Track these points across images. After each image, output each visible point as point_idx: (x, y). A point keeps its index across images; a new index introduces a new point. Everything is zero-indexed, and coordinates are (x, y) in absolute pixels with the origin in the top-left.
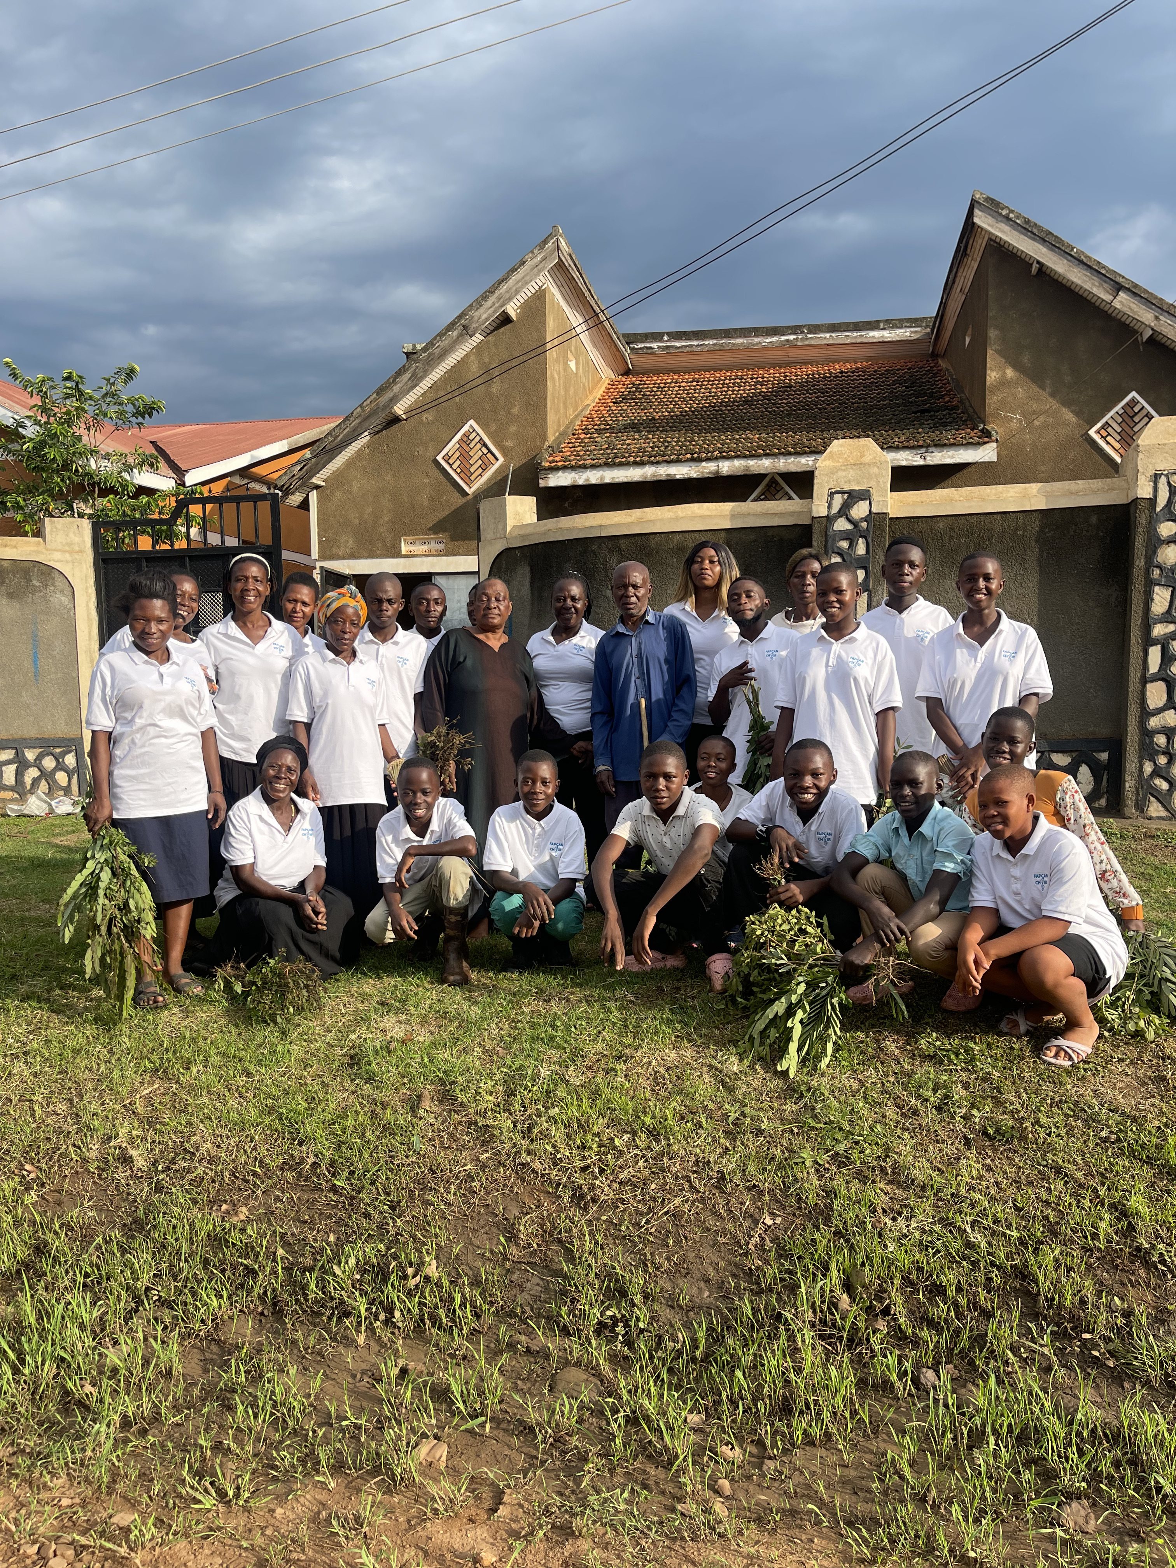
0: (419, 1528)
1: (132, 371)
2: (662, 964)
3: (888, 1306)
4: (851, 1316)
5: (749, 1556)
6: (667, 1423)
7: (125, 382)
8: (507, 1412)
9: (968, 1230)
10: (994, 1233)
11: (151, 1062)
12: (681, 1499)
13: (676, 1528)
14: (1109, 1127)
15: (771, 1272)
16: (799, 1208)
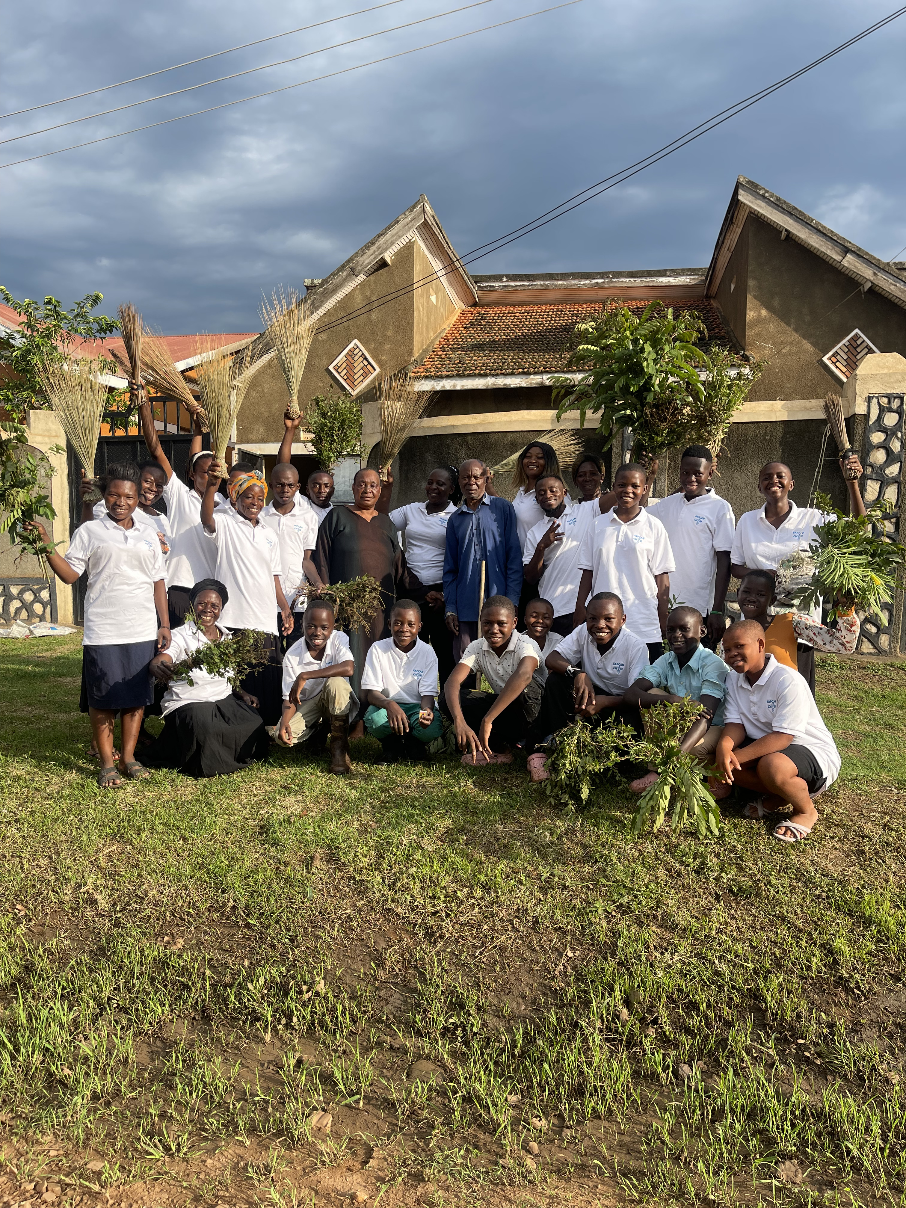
0: (311, 1175)
1: (98, 297)
2: (495, 761)
3: (656, 1018)
4: (629, 1024)
5: (550, 1197)
6: (493, 1101)
7: (92, 306)
8: (375, 1092)
9: (717, 962)
10: (735, 965)
11: (111, 829)
12: (502, 1156)
13: (498, 1176)
14: (821, 887)
15: (571, 991)
16: (593, 945)
